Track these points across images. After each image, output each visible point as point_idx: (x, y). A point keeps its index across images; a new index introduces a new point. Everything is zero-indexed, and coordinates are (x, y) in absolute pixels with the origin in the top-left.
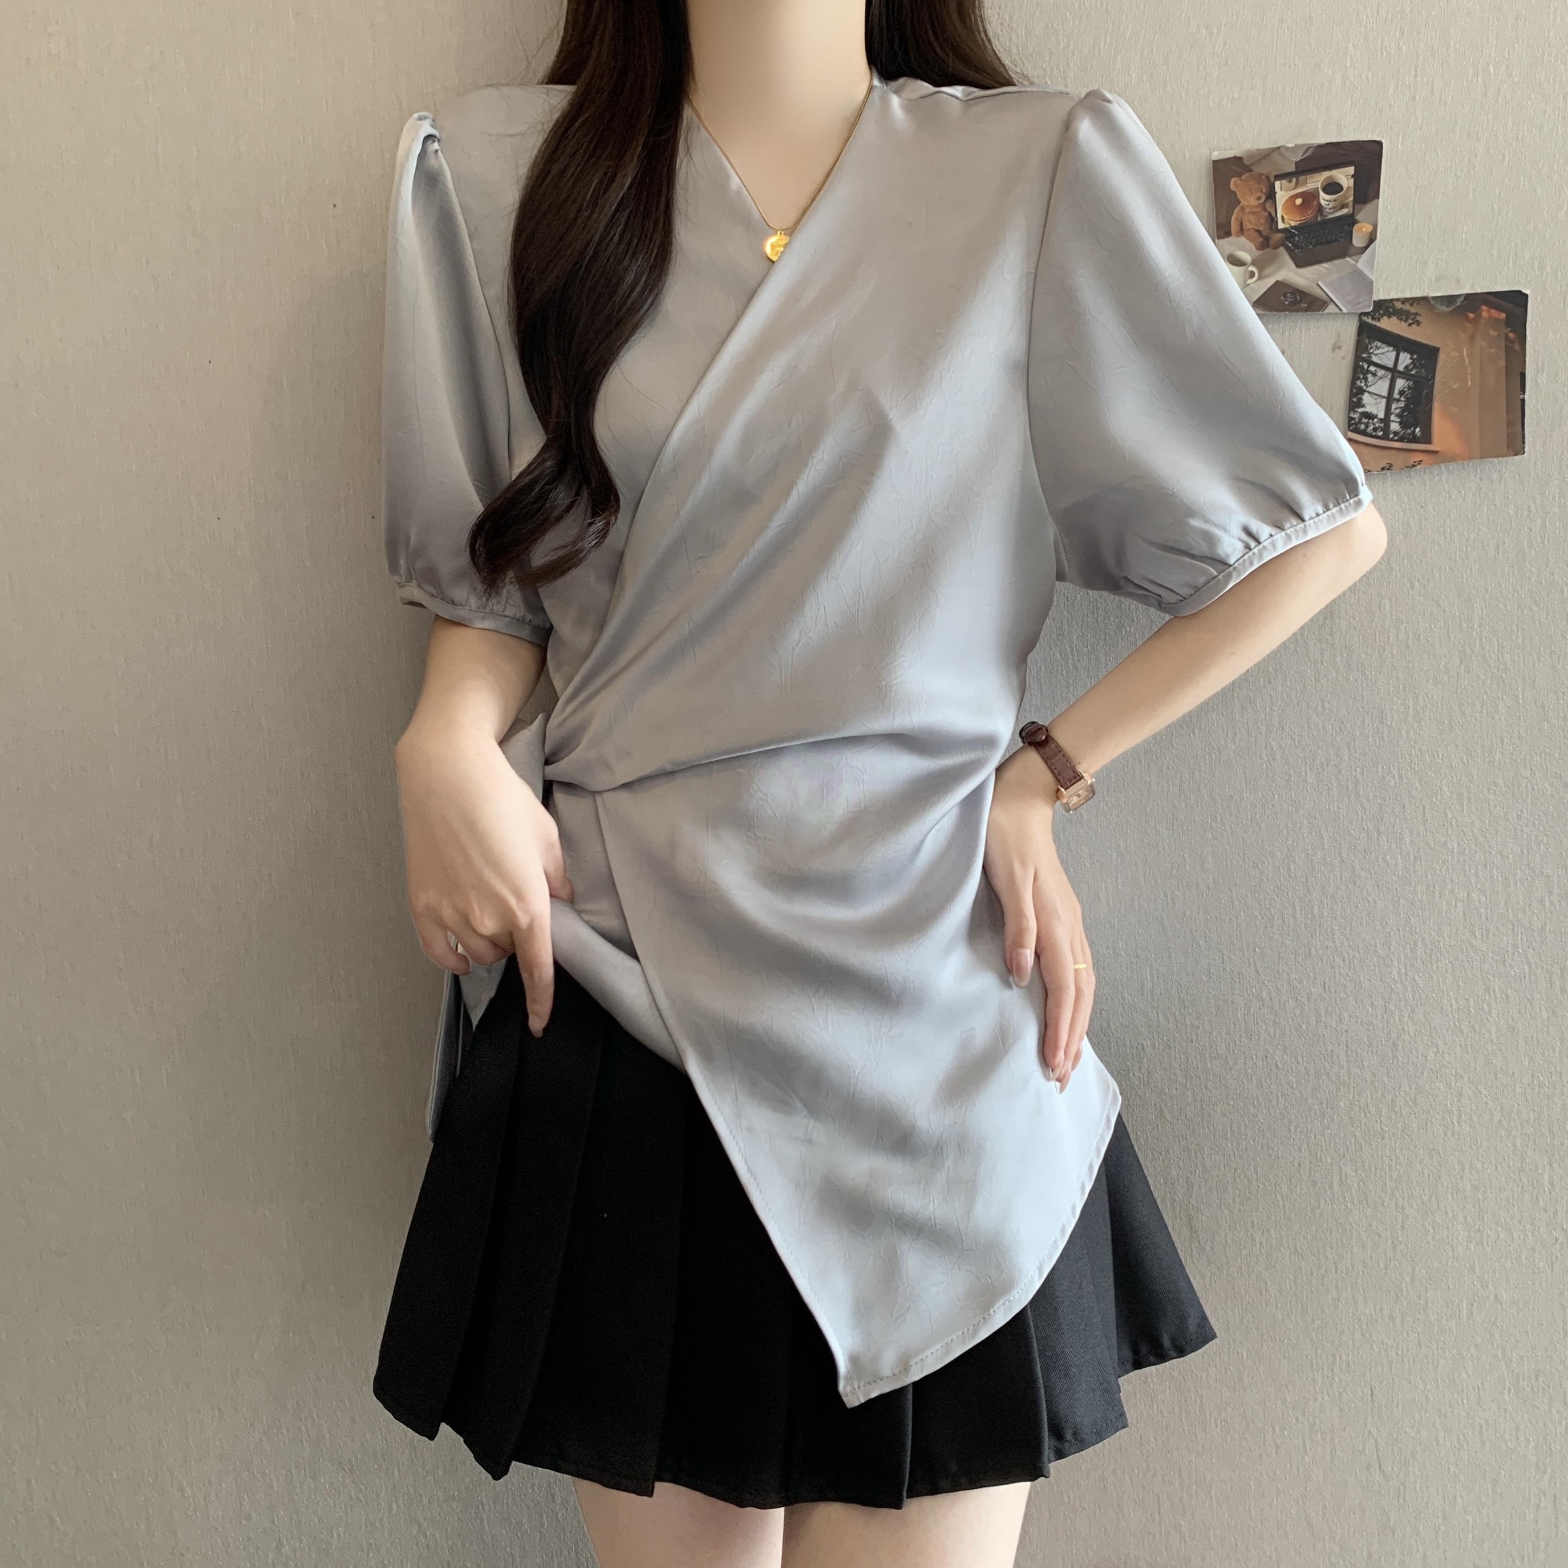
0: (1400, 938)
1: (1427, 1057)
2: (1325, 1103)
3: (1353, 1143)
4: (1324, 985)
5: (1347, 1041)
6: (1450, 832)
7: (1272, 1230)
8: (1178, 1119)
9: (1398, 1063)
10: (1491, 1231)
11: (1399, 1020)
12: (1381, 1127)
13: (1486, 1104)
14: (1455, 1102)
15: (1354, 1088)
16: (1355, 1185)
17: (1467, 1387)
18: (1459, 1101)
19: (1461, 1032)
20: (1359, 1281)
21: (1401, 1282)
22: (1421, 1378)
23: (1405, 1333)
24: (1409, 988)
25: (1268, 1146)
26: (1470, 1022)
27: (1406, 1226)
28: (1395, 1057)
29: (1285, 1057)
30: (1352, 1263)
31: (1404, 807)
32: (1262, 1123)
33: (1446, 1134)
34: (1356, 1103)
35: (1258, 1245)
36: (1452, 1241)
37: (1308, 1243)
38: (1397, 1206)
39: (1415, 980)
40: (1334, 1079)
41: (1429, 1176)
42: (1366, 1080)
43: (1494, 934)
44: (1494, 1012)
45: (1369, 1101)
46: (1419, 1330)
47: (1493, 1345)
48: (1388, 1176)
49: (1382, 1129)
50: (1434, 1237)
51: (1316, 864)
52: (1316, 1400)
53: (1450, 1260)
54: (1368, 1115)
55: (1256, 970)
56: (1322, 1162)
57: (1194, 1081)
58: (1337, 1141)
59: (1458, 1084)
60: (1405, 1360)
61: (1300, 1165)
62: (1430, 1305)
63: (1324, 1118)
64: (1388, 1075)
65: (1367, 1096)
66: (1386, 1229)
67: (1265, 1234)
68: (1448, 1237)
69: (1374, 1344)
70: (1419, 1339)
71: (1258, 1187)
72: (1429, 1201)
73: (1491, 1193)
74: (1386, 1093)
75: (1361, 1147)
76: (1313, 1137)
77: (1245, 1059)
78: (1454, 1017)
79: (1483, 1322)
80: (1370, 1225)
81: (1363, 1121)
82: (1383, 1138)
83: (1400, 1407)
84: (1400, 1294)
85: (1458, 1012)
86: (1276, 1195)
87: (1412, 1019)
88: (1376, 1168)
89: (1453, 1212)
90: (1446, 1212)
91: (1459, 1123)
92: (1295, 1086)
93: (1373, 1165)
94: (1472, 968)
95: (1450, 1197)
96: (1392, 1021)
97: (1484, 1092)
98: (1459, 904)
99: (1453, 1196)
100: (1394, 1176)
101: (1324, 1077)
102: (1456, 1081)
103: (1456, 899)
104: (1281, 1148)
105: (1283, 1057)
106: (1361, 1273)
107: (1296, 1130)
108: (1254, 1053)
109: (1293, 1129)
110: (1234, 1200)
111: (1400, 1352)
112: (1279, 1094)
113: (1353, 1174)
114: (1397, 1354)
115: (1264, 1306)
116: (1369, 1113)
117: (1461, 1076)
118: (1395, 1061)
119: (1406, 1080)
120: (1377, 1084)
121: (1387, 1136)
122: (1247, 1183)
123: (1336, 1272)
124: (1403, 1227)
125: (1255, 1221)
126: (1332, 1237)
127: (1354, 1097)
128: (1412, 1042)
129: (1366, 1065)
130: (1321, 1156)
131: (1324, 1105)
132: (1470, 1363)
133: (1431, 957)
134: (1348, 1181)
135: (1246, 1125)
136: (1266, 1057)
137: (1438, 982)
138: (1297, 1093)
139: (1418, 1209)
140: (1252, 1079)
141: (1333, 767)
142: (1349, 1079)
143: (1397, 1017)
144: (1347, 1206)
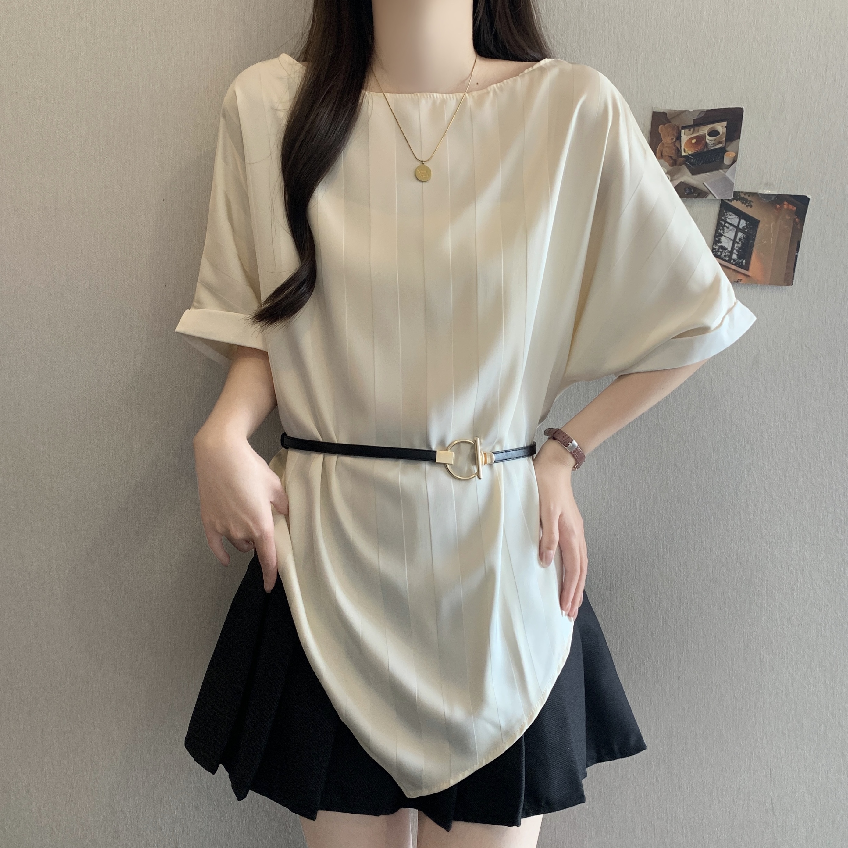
38: (789, 673)
66: (783, 686)
139: (801, 675)
141: (760, 442)
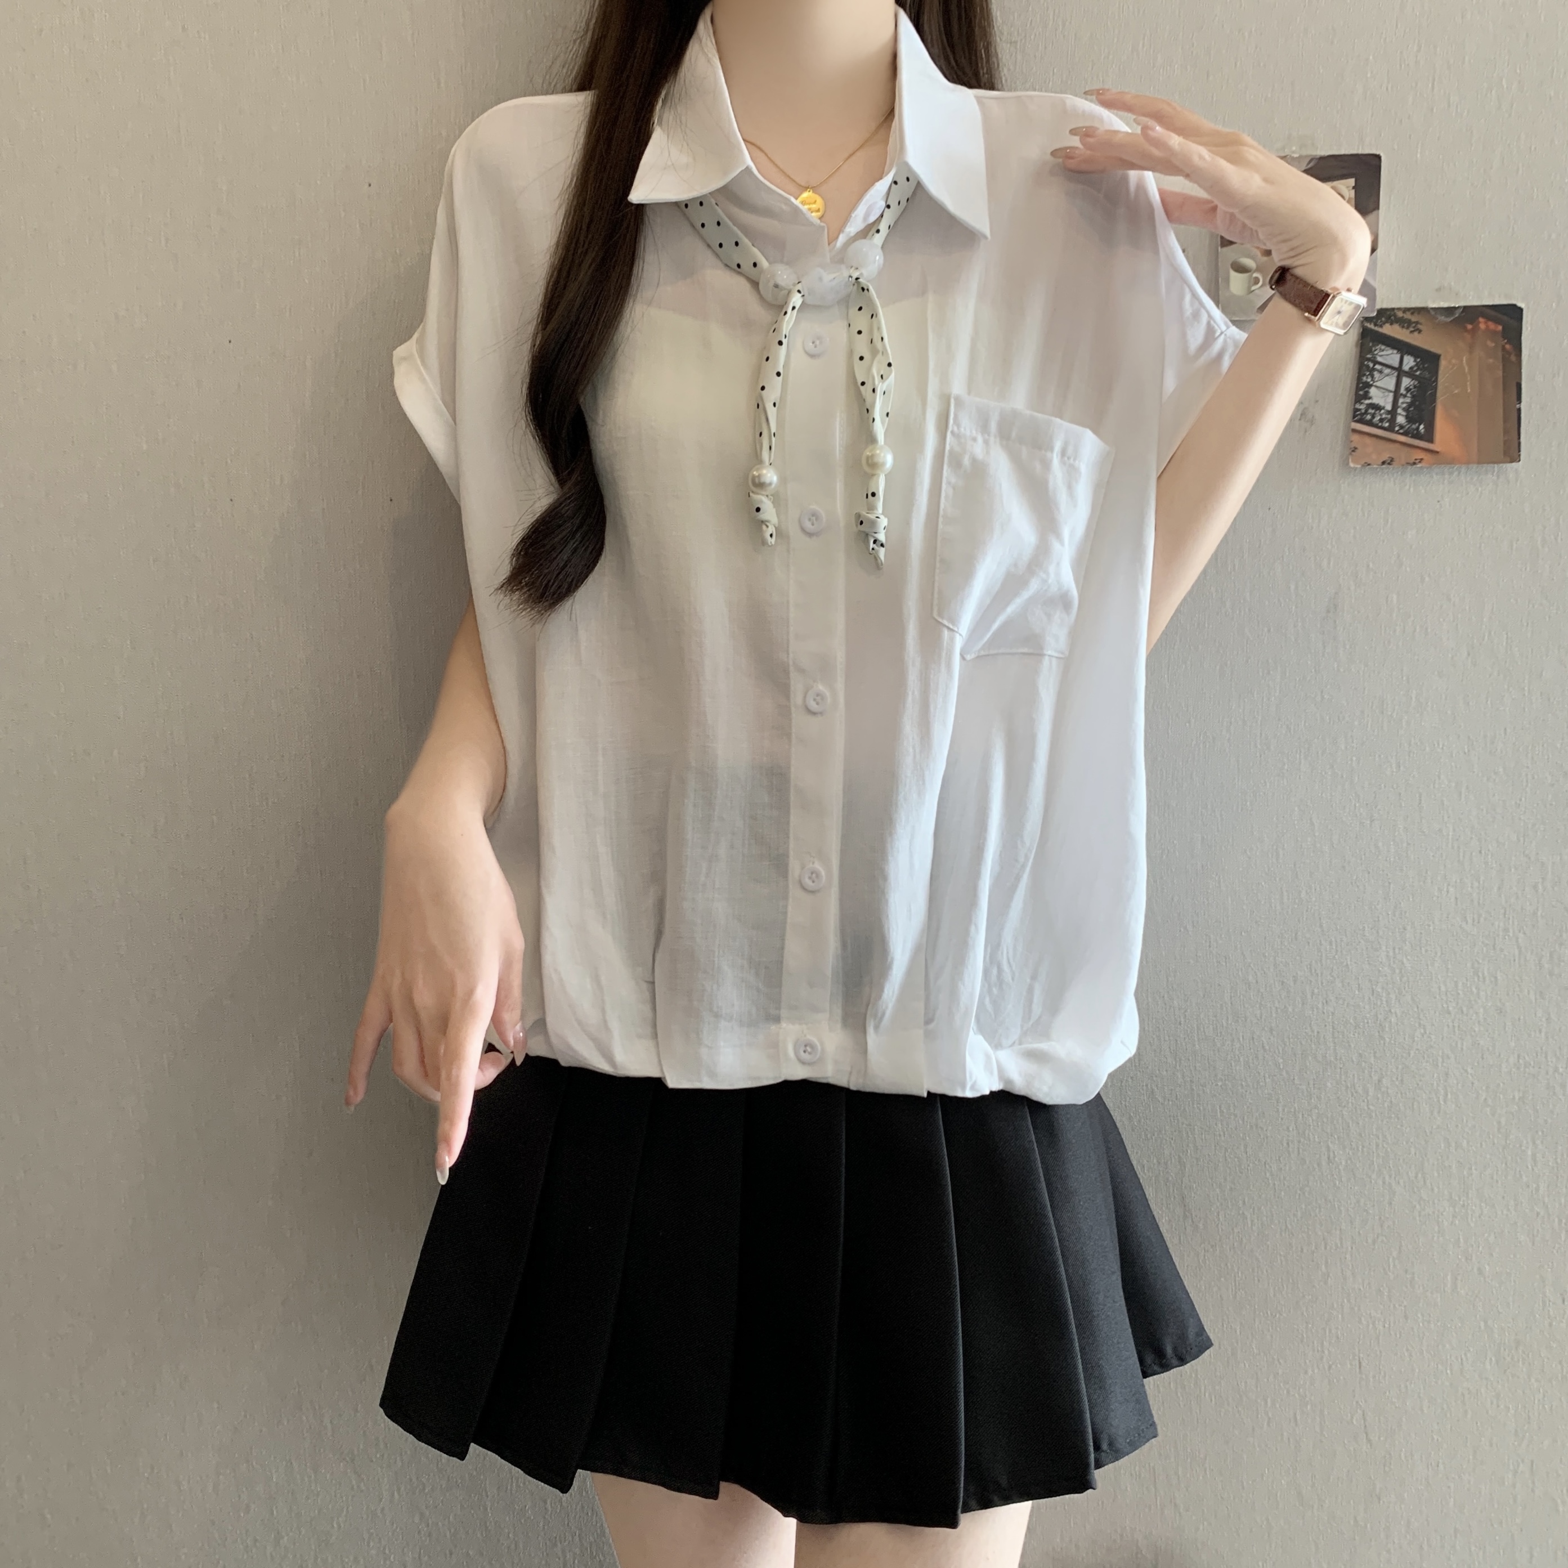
0: (1389, 922)
1: (1414, 1038)
2: (1311, 1083)
3: (1340, 1121)
4: (1310, 968)
5: (1333, 1022)
6: (1446, 819)
7: (1262, 1208)
8: (1169, 1100)
9: (1384, 1043)
10: (1475, 1206)
11: (1387, 1001)
12: (1368, 1106)
13: (1473, 1083)
14: (1442, 1082)
15: (1341, 1068)
16: (1343, 1163)
17: (1450, 1357)
18: (1446, 1081)
19: (1449, 1013)
20: (1348, 1256)
21: (1389, 1258)
22: (1407, 1350)
23: (1392, 1306)
24: (1397, 971)
25: (1257, 1126)
26: (1457, 1004)
27: (1393, 1203)
28: (1382, 1038)
29: (1272, 1038)
30: (1341, 1239)
31: (1400, 794)
32: (1250, 1104)
33: (1432, 1113)
34: (1343, 1083)
35: (1249, 1222)
36: (1438, 1216)
37: (1298, 1220)
39: (1403, 963)
40: (1320, 1059)
41: (1415, 1154)
42: (1353, 1061)
43: (1485, 919)
44: (1482, 993)
45: (1356, 1081)
46: (1405, 1303)
47: (1476, 1316)
48: (1375, 1154)
49: (1369, 1108)
50: (1420, 1212)
51: (1305, 850)
52: (1306, 1372)
53: (1436, 1235)
54: (1355, 1094)
55: (1243, 953)
56: (1310, 1140)
57: (1183, 1062)
58: (1325, 1120)
59: (1445, 1064)
60: (1392, 1333)
61: (1288, 1144)
62: (1416, 1278)
63: (1311, 1099)
64: (1375, 1057)
65: (1354, 1075)
67: (1256, 1211)
68: (1434, 1213)
69: (1363, 1319)
70: (1405, 1312)
71: (1249, 1166)
72: (1416, 1177)
73: (1476, 1169)
74: (1373, 1073)
75: (1349, 1127)
76: (1301, 1116)
77: (1233, 1041)
78: (1442, 999)
79: (1467, 1294)
80: (1358, 1202)
81: (1350, 1101)
82: (1371, 1117)
83: (1387, 1377)
84: (1387, 1269)
85: (1446, 994)
86: (1266, 1174)
87: (1399, 1001)
88: (1363, 1147)
89: (1438, 1188)
90: (1433, 1190)
91: (1445, 1102)
92: (1281, 1067)
93: (1360, 1143)
94: (1462, 951)
95: (1436, 1174)
96: (1379, 1003)
97: (1469, 1070)
98: (1451, 889)
99: (1439, 1173)
100: (1381, 1154)
101: (1310, 1058)
102: (1443, 1062)
103: (1449, 885)
104: (1270, 1128)
105: (1270, 1039)
106: (1350, 1248)
107: (1284, 1110)
108: (1241, 1034)
109: (1281, 1110)
110: (1225, 1179)
111: (1386, 1326)
112: (1267, 1076)
113: (1341, 1152)
114: (1384, 1327)
115: (1256, 1282)
116: (1356, 1092)
117: (1448, 1058)
118: (1382, 1042)
119: (1393, 1060)
120: (1363, 1064)
121: (1374, 1115)
122: (1238, 1163)
123: (1326, 1248)
124: (1390, 1204)
125: (1246, 1200)
126: (1322, 1214)
127: (1340, 1077)
128: (1399, 1024)
129: (1353, 1046)
130: (1309, 1135)
131: (1311, 1086)
132: (1454, 1334)
133: (1420, 941)
134: (1336, 1159)
135: (1234, 1105)
136: (1253, 1038)
137: (1427, 965)
138: (1284, 1073)
140: (1239, 1061)
142: (1336, 1059)
143: (1384, 999)
144: (1335, 1184)
